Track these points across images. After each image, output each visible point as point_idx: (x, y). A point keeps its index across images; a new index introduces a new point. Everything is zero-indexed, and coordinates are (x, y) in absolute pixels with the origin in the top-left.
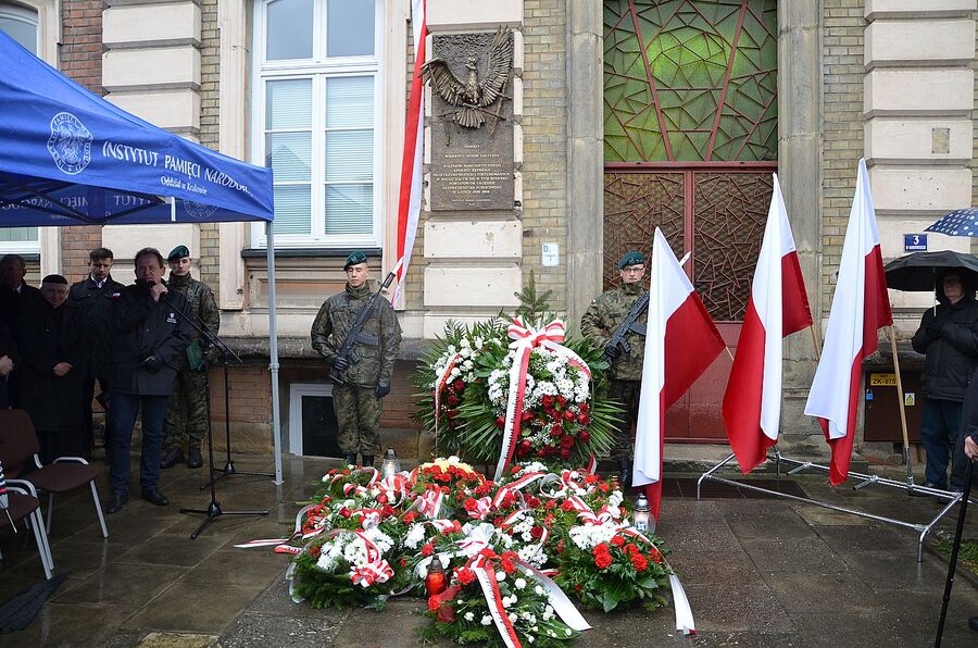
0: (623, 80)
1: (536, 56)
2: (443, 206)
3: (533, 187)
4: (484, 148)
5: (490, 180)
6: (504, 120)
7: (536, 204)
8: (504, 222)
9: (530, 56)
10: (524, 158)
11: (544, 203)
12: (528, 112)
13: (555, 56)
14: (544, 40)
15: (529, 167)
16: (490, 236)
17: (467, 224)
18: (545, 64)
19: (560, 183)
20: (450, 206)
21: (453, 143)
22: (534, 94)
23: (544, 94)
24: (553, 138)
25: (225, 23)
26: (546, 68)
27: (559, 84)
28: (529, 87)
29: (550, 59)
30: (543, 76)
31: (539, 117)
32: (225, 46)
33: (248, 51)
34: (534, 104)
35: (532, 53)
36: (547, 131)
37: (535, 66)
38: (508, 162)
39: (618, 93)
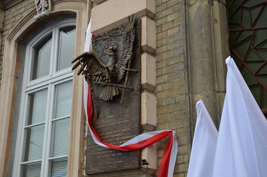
0: (251, 33)
1: (165, 33)
2: (93, 170)
3: (164, 146)
4: (119, 116)
6: (133, 90)
9: (161, 34)
10: (158, 120)
12: (161, 80)
13: (177, 28)
14: (170, 19)
15: (161, 128)
18: (170, 37)
20: (97, 170)
21: (101, 116)
22: (163, 64)
23: (172, 62)
24: (179, 98)
25: (6, 63)
26: (172, 40)
27: (181, 51)
28: (160, 59)
29: (174, 32)
30: (169, 48)
31: (168, 82)
32: (5, 77)
33: (18, 77)
34: (164, 73)
35: (162, 32)
36: (174, 93)
37: (164, 41)
38: (136, 125)
39: (246, 46)
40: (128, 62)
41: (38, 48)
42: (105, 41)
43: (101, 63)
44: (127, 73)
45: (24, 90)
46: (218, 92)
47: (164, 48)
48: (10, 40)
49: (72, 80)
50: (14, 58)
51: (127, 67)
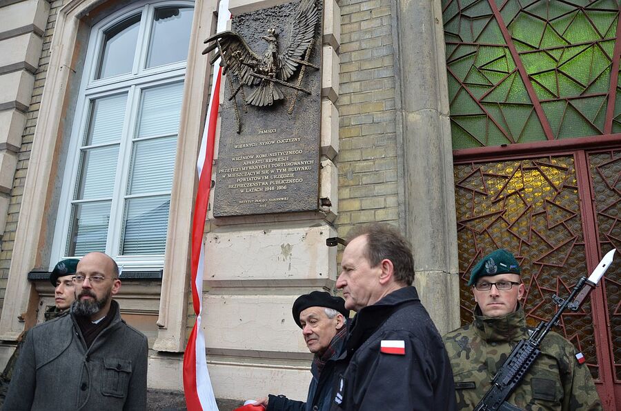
0: (473, 49)
1: (356, 25)
2: (228, 210)
3: (351, 183)
4: (282, 131)
5: (287, 172)
6: (309, 94)
7: (356, 205)
8: (307, 229)
9: (349, 26)
10: (341, 145)
11: (367, 203)
12: (346, 89)
13: (378, 21)
14: (365, 7)
15: (347, 156)
16: (286, 249)
17: (258, 234)
18: (366, 32)
19: (389, 174)
20: (236, 210)
21: (246, 129)
22: (353, 67)
23: (367, 66)
24: (378, 117)
25: (57, 48)
26: (368, 36)
27: (384, 51)
28: (347, 60)
29: (372, 25)
30: (364, 46)
31: (360, 92)
32: (53, 68)
33: (75, 71)
34: (353, 79)
35: (350, 23)
36: (371, 108)
37: (355, 37)
38: (314, 147)
39: (467, 64)
40: (305, 52)
41: (110, 34)
42: (258, 23)
43: (250, 51)
44: (303, 68)
45: (83, 92)
46: (441, 114)
47: (355, 46)
48: (66, 14)
49: (183, 81)
50: (72, 40)
51: (303, 59)
